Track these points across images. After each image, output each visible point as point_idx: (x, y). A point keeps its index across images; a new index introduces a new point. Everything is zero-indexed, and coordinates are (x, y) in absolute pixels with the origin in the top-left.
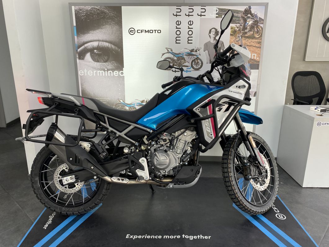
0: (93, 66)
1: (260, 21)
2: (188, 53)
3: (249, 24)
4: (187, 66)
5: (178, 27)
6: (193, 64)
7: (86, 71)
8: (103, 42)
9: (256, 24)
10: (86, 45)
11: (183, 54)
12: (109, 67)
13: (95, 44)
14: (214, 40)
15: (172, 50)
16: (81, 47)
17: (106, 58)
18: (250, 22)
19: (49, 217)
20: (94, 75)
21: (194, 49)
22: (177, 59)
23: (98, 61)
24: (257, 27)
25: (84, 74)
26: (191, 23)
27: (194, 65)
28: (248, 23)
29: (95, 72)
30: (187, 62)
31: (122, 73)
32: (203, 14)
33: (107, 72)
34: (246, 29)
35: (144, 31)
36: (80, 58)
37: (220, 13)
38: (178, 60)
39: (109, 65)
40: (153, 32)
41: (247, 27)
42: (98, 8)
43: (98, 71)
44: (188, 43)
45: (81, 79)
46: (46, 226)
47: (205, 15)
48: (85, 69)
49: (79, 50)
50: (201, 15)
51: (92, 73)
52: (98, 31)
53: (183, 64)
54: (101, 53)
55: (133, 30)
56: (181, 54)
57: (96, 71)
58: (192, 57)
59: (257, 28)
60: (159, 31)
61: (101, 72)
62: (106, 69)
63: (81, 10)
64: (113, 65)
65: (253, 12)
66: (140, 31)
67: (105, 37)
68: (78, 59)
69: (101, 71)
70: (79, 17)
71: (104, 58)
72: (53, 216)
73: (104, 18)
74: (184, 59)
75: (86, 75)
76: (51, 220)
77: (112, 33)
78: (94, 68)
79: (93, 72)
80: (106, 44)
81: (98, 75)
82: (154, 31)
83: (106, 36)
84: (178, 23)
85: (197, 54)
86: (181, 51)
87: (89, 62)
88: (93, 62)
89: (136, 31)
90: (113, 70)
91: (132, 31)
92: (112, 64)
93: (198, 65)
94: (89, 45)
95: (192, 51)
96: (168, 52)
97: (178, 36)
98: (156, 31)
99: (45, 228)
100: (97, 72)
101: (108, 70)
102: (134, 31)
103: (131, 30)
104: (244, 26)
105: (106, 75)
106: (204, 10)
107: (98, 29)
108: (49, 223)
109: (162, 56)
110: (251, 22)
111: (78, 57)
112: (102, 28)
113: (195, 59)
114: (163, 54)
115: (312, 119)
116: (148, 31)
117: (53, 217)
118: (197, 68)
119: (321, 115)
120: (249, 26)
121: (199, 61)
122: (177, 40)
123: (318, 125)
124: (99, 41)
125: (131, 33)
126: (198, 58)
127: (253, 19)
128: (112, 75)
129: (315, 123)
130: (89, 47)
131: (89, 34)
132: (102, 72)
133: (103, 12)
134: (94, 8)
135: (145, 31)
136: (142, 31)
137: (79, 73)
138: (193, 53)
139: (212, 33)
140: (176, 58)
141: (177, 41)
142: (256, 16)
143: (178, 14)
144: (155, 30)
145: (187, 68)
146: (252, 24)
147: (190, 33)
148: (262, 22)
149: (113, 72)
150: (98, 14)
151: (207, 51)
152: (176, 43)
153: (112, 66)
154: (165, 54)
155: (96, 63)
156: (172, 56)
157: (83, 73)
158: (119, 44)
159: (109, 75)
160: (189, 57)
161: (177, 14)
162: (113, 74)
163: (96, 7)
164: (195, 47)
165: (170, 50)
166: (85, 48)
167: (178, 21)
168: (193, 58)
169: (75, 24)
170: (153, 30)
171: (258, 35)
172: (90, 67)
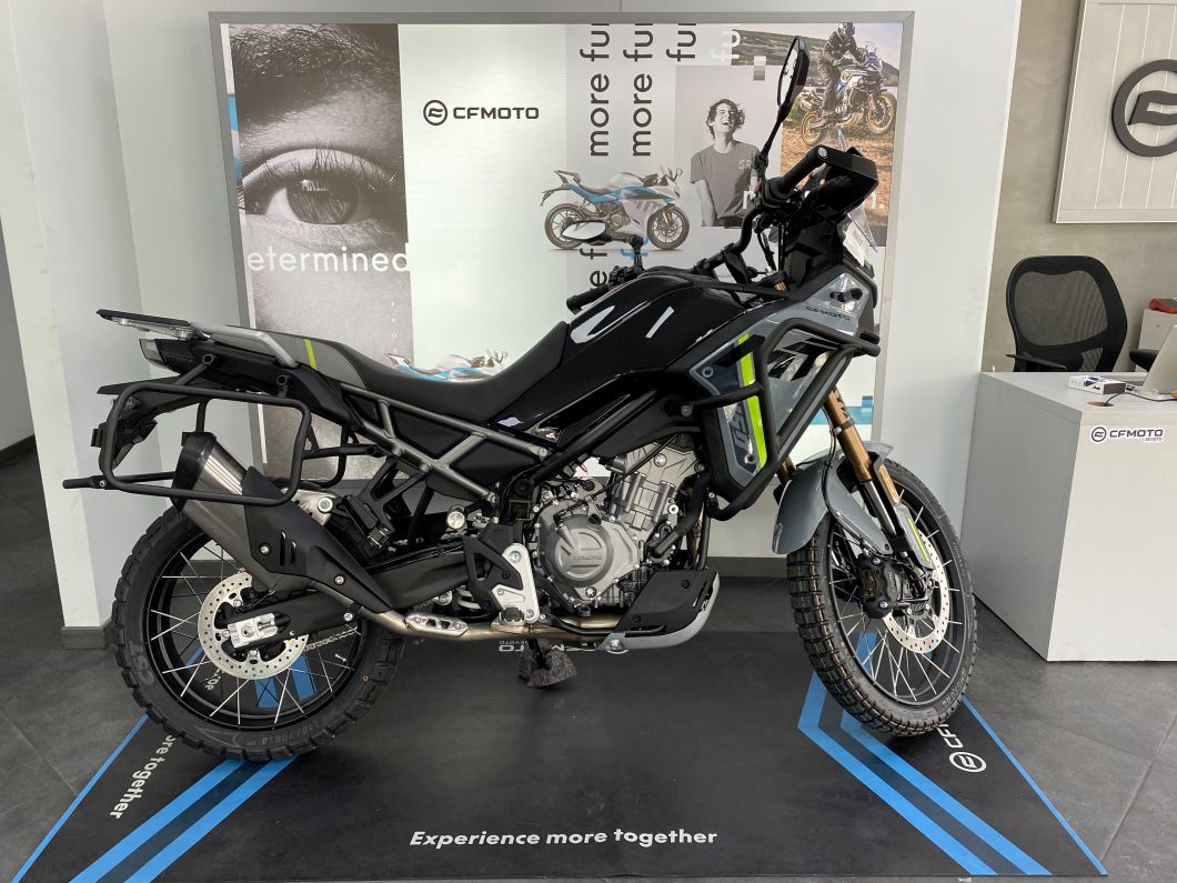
0: (296, 236)
1: (887, 77)
2: (636, 190)
3: (850, 85)
5: (598, 96)
7: (271, 255)
8: (332, 152)
9: (871, 87)
10: (272, 163)
11: (618, 192)
12: (355, 241)
13: (305, 159)
14: (727, 144)
15: (578, 181)
16: (255, 168)
17: (344, 207)
18: (852, 80)
19: (135, 776)
20: (303, 268)
21: (656, 175)
22: (598, 210)
23: (315, 220)
24: (877, 96)
25: (266, 264)
26: (643, 83)
28: (844, 81)
29: (303, 257)
31: (402, 262)
32: (685, 51)
33: (349, 256)
34: (840, 102)
35: (479, 112)
36: (249, 210)
37: (745, 48)
39: (353, 233)
40: (509, 117)
41: (842, 97)
42: (314, 31)
43: (316, 256)
44: (636, 154)
45: (255, 282)
46: (123, 806)
47: (693, 56)
48: (270, 249)
49: (246, 180)
50: (679, 56)
51: (294, 261)
52: (313, 112)
53: (620, 227)
54: (325, 189)
55: (441, 107)
56: (610, 192)
57: (308, 255)
59: (875, 101)
60: (532, 113)
61: (326, 257)
62: (344, 249)
63: (251, 37)
64: (370, 234)
65: (860, 44)
66: (464, 113)
67: (341, 133)
68: (242, 212)
69: (326, 253)
70: (247, 62)
71: (338, 209)
72: (149, 773)
73: (335, 65)
74: (620, 209)
75: (272, 268)
76: (141, 788)
77: (365, 120)
78: (302, 245)
79: (298, 259)
80: (345, 160)
81: (317, 268)
82: (514, 113)
83: (342, 130)
84: (600, 83)
85: (669, 192)
86: (613, 180)
87: (285, 222)
88: (298, 222)
89: (450, 113)
90: (369, 250)
91: (434, 113)
92: (365, 230)
94: (283, 163)
95: (650, 181)
96: (565, 187)
97: (600, 129)
98: (523, 113)
99: (118, 815)
100: (312, 257)
101: (351, 251)
102: (443, 113)
103: (431, 110)
104: (832, 92)
105: (346, 269)
106: (689, 39)
107: (314, 104)
108: (132, 797)
110: (855, 80)
111: (242, 204)
112: (327, 103)
113: (660, 212)
114: (548, 194)
115: (1073, 418)
116: (493, 110)
117: (146, 777)
119: (1106, 405)
120: (849, 92)
121: (674, 216)
122: (595, 144)
123: (1096, 438)
124: (317, 146)
125: (432, 119)
126: (670, 208)
127: (863, 68)
128: (366, 269)
129: (1085, 431)
130: (282, 170)
131: (281, 124)
132: (331, 259)
133: (330, 45)
134: (301, 32)
135: (484, 110)
136: (472, 112)
137: (249, 261)
138: (655, 189)
139: (718, 118)
141: (596, 148)
142: (873, 59)
143: (598, 51)
144: (518, 110)
146: (859, 85)
147: (642, 118)
148: (893, 78)
149: (370, 257)
150: (315, 51)
151: (702, 183)
152: (594, 154)
153: (367, 236)
155: (307, 226)
156: (577, 200)
157: (262, 261)
158: (390, 159)
159: (355, 269)
161: (593, 51)
162: (370, 263)
163: (306, 28)
164: (661, 168)
165: (570, 179)
166: (270, 172)
167: (599, 76)
168: (654, 207)
169: (231, 88)
170: (509, 110)
171: (881, 126)
172: (288, 239)
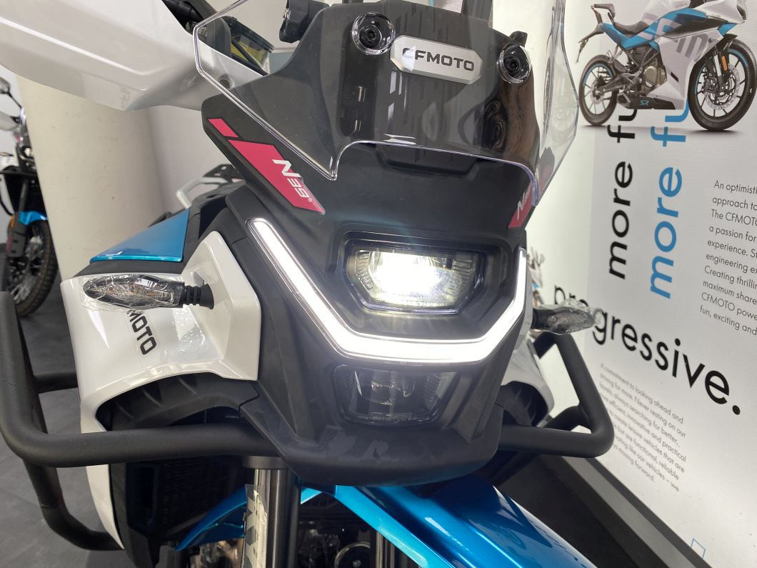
4: (668, 105)
6: (699, 88)
27: (701, 97)
30: (669, 76)
38: (633, 69)
58: (699, 41)
93: (727, 92)
109: (580, 51)
118: (720, 113)
140: (623, 59)
145: (668, 119)
154: (587, 38)
160: (682, 42)
